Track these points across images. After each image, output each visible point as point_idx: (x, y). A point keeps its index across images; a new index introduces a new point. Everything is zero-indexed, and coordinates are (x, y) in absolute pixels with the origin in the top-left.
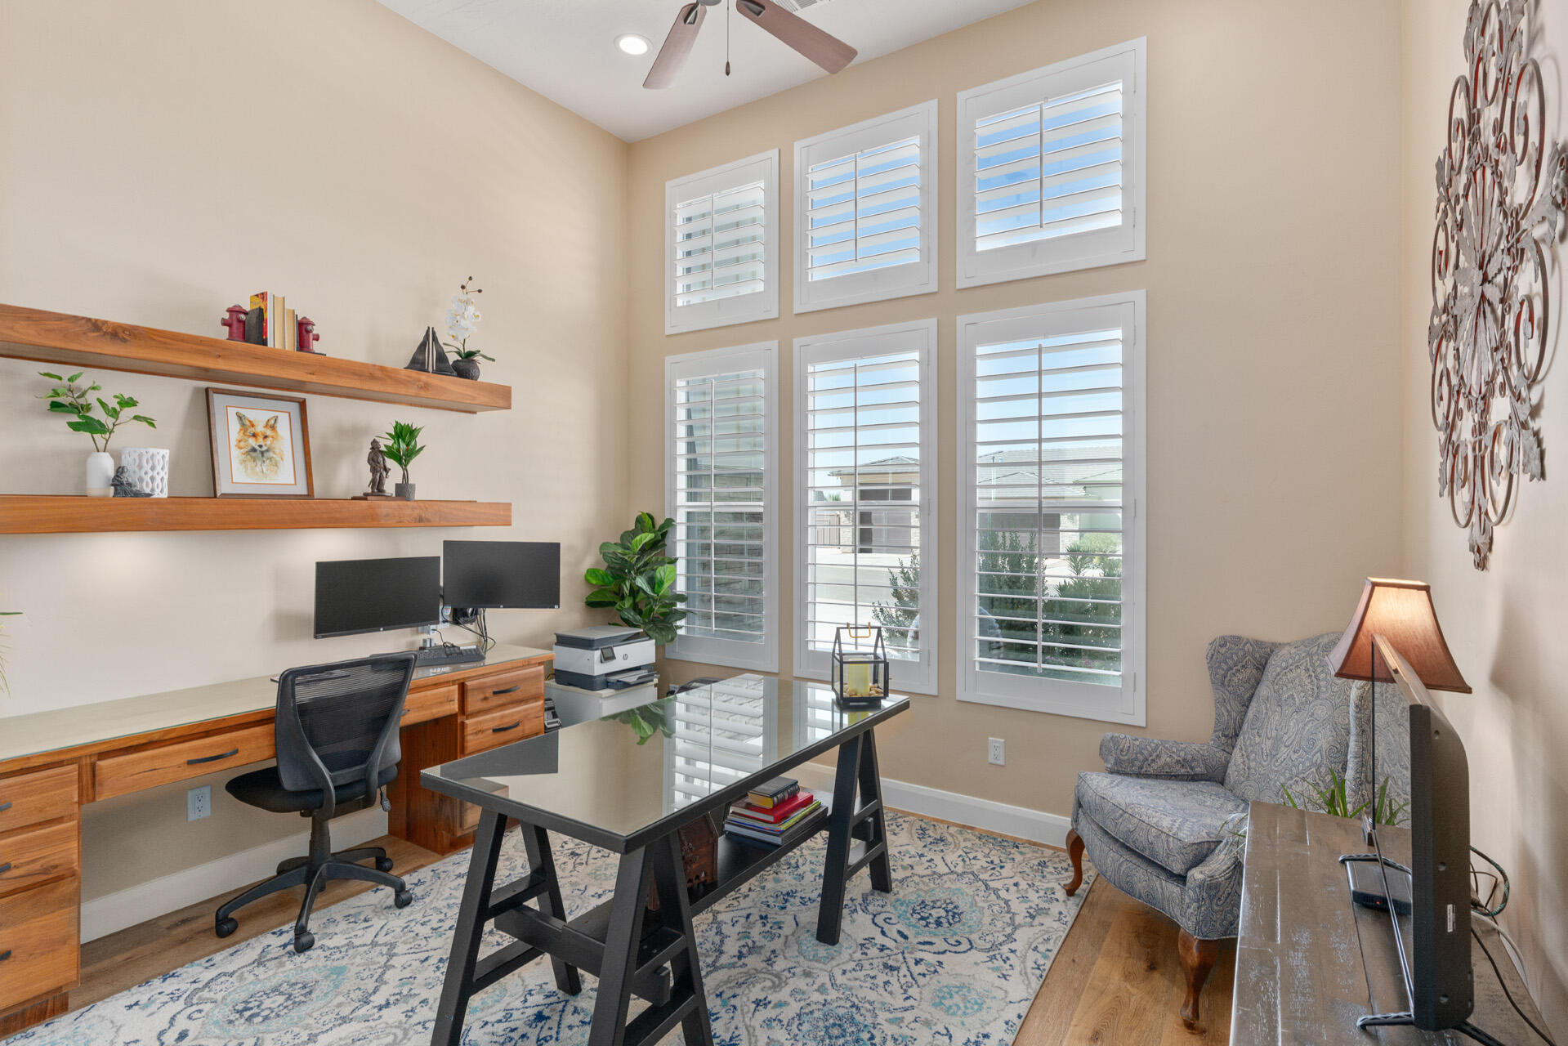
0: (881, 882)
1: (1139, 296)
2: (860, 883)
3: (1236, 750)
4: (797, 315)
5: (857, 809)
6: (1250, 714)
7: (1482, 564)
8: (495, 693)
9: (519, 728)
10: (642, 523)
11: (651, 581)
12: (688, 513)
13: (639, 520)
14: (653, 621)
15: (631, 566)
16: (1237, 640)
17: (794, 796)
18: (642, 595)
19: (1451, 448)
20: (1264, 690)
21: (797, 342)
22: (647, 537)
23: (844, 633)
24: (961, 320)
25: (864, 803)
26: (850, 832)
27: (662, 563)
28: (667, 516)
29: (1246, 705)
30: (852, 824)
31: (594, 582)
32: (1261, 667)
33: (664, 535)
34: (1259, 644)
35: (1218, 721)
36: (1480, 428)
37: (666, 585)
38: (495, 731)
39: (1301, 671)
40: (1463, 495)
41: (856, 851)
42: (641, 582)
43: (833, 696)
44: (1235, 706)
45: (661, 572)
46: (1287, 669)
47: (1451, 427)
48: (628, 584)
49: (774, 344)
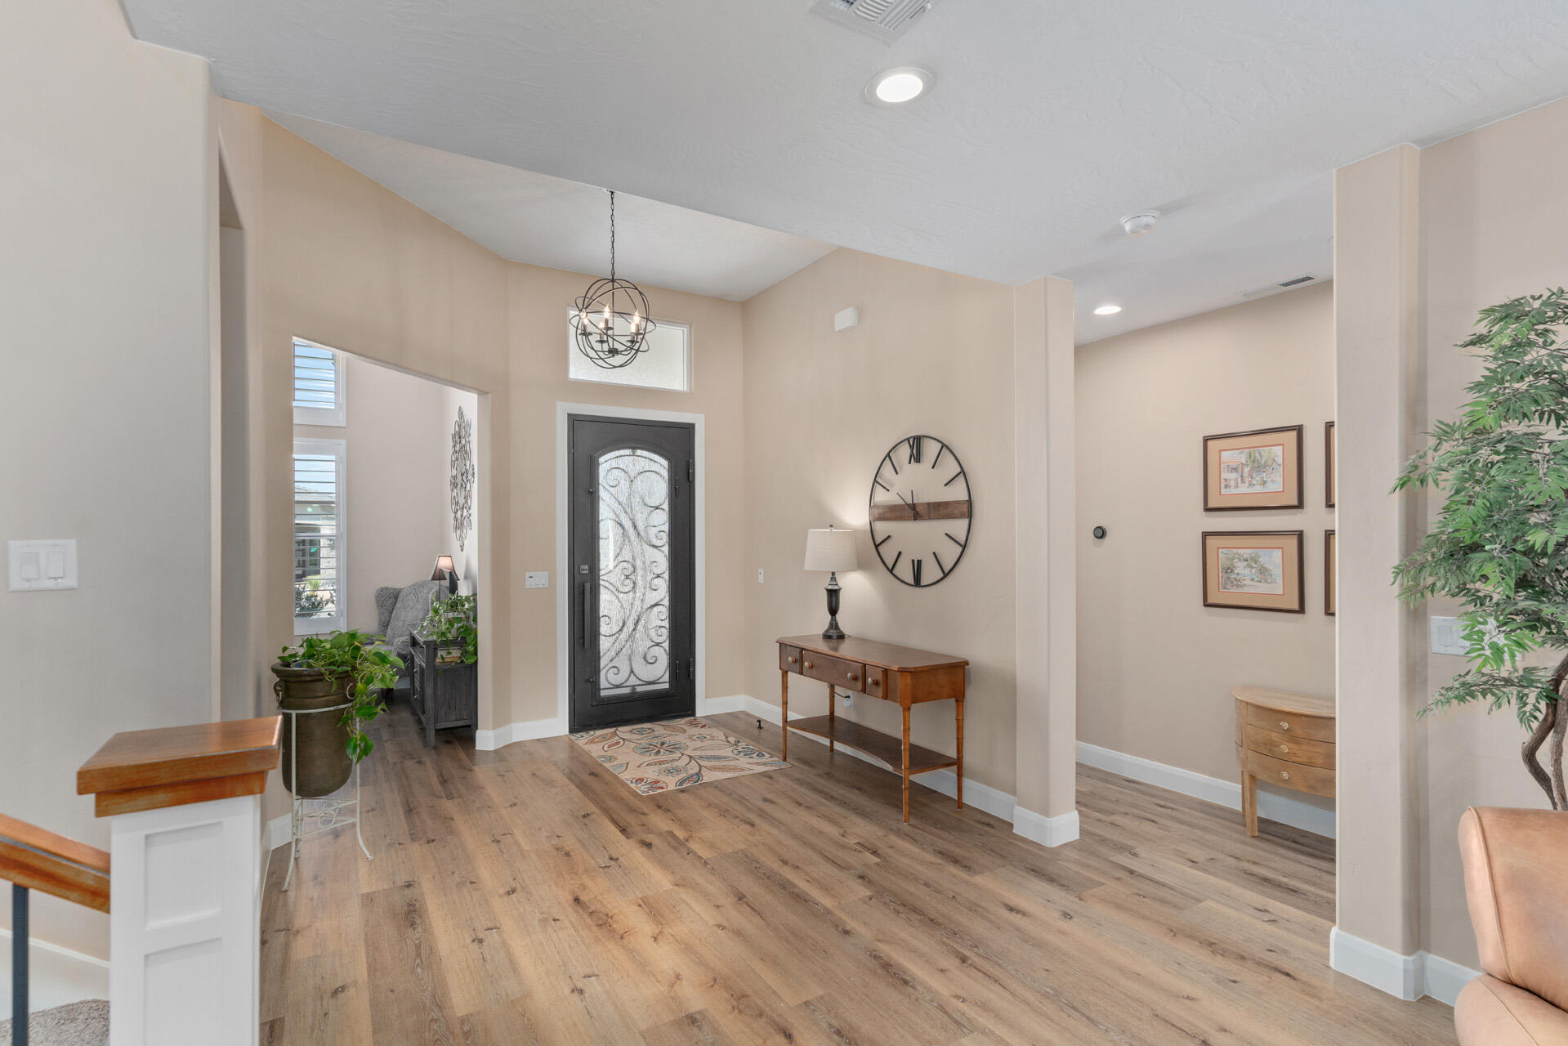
1: (344, 442)
3: (389, 630)
6: (393, 615)
7: (462, 550)
16: (387, 588)
19: (456, 519)
20: (398, 605)
29: (391, 613)
32: (396, 598)
34: (395, 589)
35: (380, 621)
36: (462, 516)
39: (412, 595)
40: (458, 532)
44: (387, 614)
46: (407, 595)
47: (456, 513)
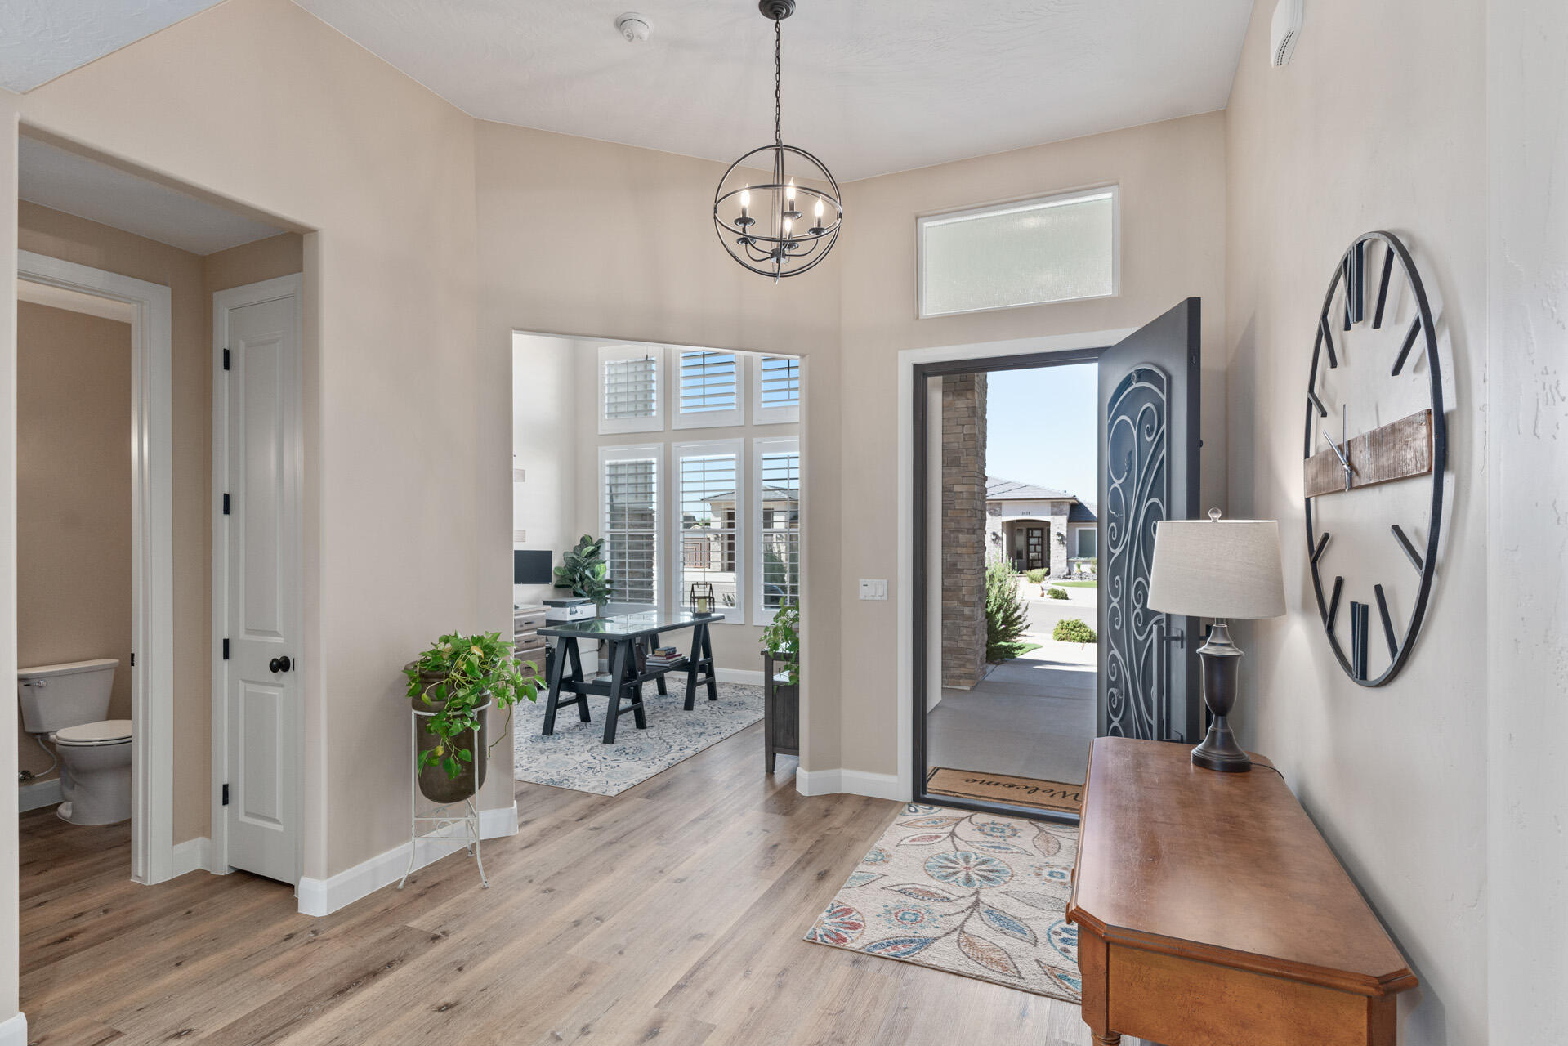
0: (713, 695)
2: (702, 691)
4: (674, 430)
5: (701, 659)
8: (526, 623)
9: (536, 642)
10: (585, 541)
11: (593, 573)
12: (611, 535)
13: (583, 540)
14: (594, 595)
15: (581, 565)
17: (674, 652)
18: (587, 580)
21: (674, 444)
22: (590, 548)
23: (695, 587)
24: (755, 440)
25: (705, 657)
26: (697, 669)
27: (599, 563)
28: (600, 537)
30: (698, 664)
31: (559, 574)
33: (599, 547)
37: (601, 575)
38: (526, 642)
41: (701, 676)
42: (587, 573)
43: (692, 614)
45: (597, 568)
48: (578, 575)
49: (662, 445)
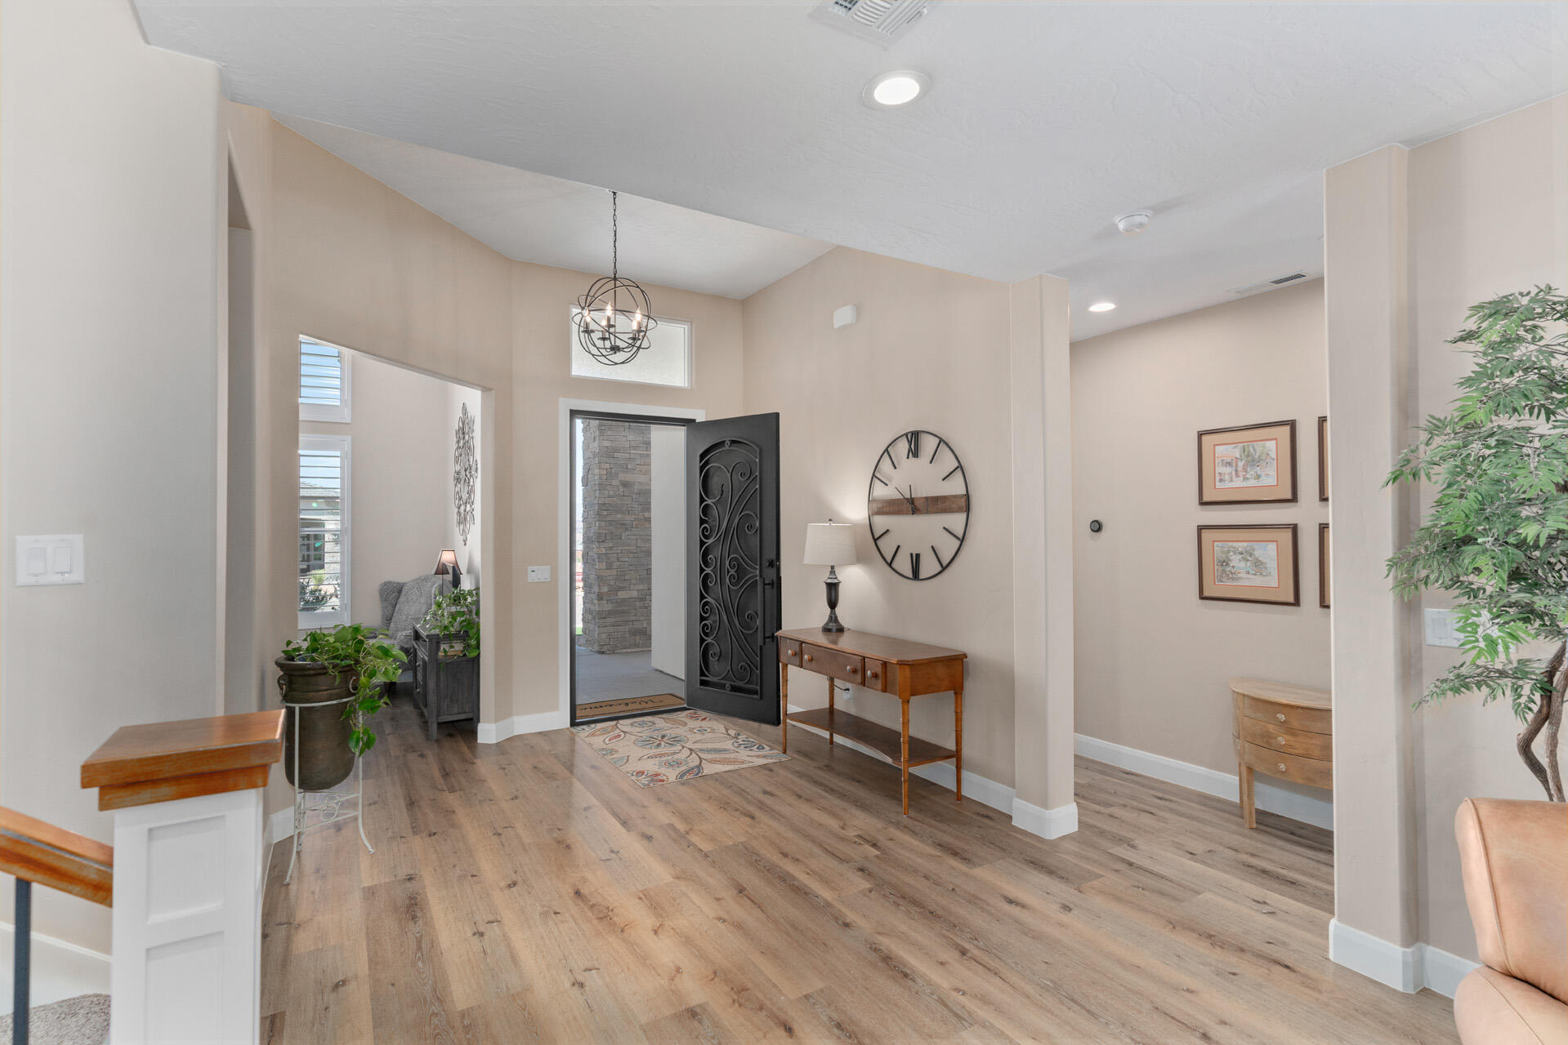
1: (349, 439)
3: (392, 624)
6: (396, 609)
7: (465, 545)
16: (390, 583)
19: (459, 514)
20: (402, 599)
29: (395, 607)
32: (400, 592)
34: (398, 583)
35: (383, 615)
36: (465, 511)
39: (415, 589)
44: (390, 608)
46: (411, 589)
47: (459, 508)
